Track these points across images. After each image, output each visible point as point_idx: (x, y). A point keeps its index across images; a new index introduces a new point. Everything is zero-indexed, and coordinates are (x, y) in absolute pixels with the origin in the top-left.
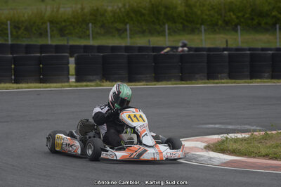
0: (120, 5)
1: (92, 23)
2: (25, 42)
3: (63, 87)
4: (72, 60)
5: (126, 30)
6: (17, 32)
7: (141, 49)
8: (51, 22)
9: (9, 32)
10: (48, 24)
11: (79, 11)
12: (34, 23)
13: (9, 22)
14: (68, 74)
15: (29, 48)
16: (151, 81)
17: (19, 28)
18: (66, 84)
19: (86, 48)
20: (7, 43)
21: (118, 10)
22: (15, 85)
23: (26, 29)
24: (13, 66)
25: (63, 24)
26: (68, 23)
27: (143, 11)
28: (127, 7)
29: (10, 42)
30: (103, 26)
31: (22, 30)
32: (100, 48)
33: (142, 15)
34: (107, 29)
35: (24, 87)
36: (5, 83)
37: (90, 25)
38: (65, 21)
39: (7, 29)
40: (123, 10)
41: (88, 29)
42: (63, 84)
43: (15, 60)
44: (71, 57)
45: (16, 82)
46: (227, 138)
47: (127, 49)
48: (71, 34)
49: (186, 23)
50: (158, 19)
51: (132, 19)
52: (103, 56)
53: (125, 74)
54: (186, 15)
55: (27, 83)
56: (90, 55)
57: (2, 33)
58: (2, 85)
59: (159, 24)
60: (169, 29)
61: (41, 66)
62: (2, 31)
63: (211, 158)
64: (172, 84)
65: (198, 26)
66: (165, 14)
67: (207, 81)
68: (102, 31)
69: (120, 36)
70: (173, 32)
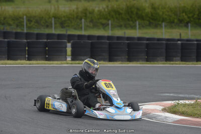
0: (105, 6)
2: (36, 31)
3: (62, 64)
4: (69, 45)
5: (108, 24)
6: (30, 24)
7: (119, 38)
8: (55, 17)
9: (25, 24)
10: (53, 19)
11: (75, 10)
12: (42, 17)
13: (25, 17)
14: (66, 55)
15: (39, 36)
16: (125, 61)
17: (31, 21)
18: (65, 62)
19: (80, 37)
20: (23, 31)
21: (103, 10)
22: (28, 62)
23: (37, 22)
24: (27, 48)
25: (63, 19)
26: (66, 19)
27: (121, 12)
28: (109, 8)
29: (25, 31)
30: (92, 21)
31: (32, 23)
32: (89, 37)
33: (120, 14)
35: (34, 63)
36: (21, 60)
37: (83, 20)
38: (64, 17)
39: (24, 22)
40: (106, 10)
41: (81, 23)
42: (62, 62)
43: (29, 44)
44: (69, 42)
45: (29, 59)
46: (178, 104)
47: (109, 38)
48: (68, 26)
49: (151, 21)
50: (131, 17)
51: (113, 17)
52: (91, 43)
53: (106, 55)
54: (152, 15)
55: (37, 60)
56: (82, 41)
57: (20, 25)
58: (19, 61)
59: (132, 21)
60: (139, 24)
61: (47, 48)
62: (20, 23)
63: (166, 117)
64: (140, 64)
65: (160, 23)
66: (137, 13)
67: (165, 62)
68: (91, 25)
69: (104, 28)
70: (142, 27)
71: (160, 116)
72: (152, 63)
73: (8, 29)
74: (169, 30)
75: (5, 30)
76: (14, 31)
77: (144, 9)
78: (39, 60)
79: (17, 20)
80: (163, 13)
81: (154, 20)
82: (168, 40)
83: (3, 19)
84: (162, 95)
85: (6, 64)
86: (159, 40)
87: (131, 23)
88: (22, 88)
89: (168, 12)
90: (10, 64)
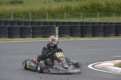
0: (78, 4)
1: (66, 12)
2: (37, 20)
4: (57, 28)
5: (80, 15)
6: (34, 16)
7: (87, 23)
8: (48, 12)
9: (30, 16)
11: (60, 7)
12: (41, 12)
13: (30, 12)
14: (55, 34)
15: (39, 23)
16: (91, 37)
17: (34, 15)
19: (63, 23)
20: (29, 21)
21: (77, 7)
22: (33, 39)
23: (38, 15)
24: (32, 31)
25: (53, 13)
26: (55, 13)
27: (88, 7)
28: (81, 5)
29: (31, 20)
30: (70, 14)
31: (35, 16)
32: (69, 23)
33: (87, 9)
34: (72, 15)
35: (36, 40)
36: (28, 38)
37: (65, 13)
38: (54, 11)
39: (29, 15)
40: (79, 6)
41: (64, 15)
43: (33, 28)
44: (57, 26)
45: (33, 37)
47: (81, 23)
48: (56, 17)
49: (106, 12)
50: (94, 10)
51: (83, 11)
52: (70, 26)
53: (80, 34)
54: (107, 9)
55: (38, 38)
56: (65, 26)
57: (27, 17)
58: (27, 39)
59: (95, 13)
60: (99, 15)
61: (44, 30)
62: (27, 16)
63: (116, 70)
64: (100, 38)
65: (112, 13)
66: (98, 8)
67: (115, 37)
68: (70, 16)
69: (78, 18)
70: (101, 16)
71: (112, 69)
72: (107, 37)
73: (20, 19)
74: (118, 18)
75: (18, 20)
76: (24, 21)
77: (102, 5)
78: (39, 38)
79: (26, 14)
80: (114, 7)
81: (108, 12)
82: (117, 23)
83: (17, 14)
84: (114, 56)
85: (19, 41)
86: (111, 23)
87: (94, 14)
88: (29, 54)
89: (116, 7)
90: (22, 41)
